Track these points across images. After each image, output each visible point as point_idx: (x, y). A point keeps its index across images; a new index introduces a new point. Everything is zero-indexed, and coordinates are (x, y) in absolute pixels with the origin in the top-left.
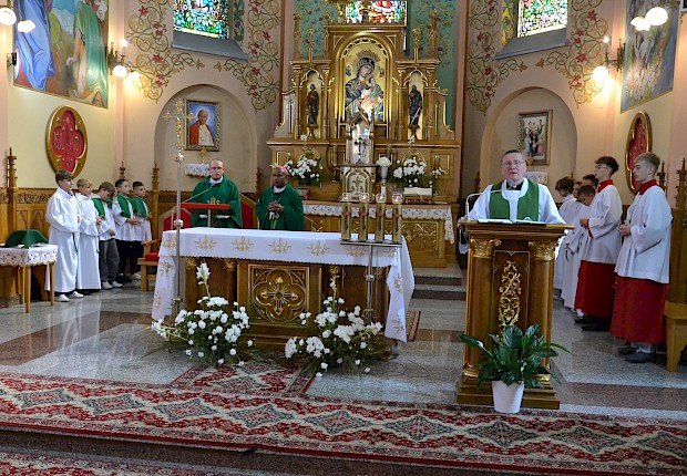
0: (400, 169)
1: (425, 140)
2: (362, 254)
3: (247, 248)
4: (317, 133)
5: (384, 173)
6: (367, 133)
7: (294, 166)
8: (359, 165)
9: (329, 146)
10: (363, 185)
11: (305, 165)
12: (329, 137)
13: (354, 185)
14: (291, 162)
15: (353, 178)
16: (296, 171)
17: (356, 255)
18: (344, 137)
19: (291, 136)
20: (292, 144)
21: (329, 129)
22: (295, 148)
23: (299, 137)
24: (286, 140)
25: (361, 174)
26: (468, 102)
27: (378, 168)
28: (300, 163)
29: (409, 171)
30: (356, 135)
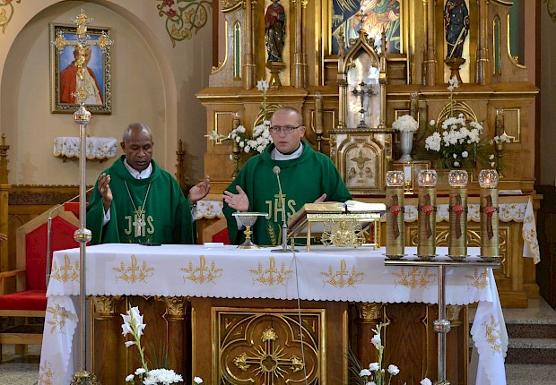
0: (436, 135)
1: (475, 83)
2: (424, 283)
3: (211, 277)
4: (285, 78)
5: (407, 143)
6: (375, 75)
7: (247, 136)
8: (363, 130)
9: (306, 98)
10: (371, 165)
11: (266, 133)
12: (306, 83)
13: (355, 165)
14: (242, 129)
15: (354, 153)
16: (253, 144)
17: (413, 284)
18: (332, 82)
19: (239, 84)
20: (241, 97)
21: (305, 70)
22: (247, 105)
23: (253, 86)
24: (230, 90)
25: (367, 145)
26: (545, 15)
27: (396, 135)
28: (258, 130)
29: (452, 138)
30: (354, 80)
